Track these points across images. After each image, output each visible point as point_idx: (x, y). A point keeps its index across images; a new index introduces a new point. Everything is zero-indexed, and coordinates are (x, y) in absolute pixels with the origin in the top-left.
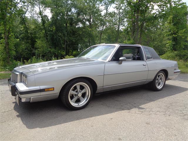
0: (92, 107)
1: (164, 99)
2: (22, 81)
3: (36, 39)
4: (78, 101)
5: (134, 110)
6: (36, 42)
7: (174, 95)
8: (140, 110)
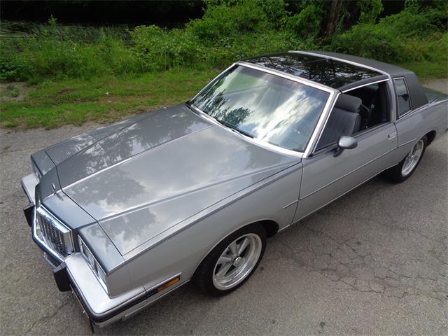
2: (82, 251)
4: (232, 269)
5: (363, 274)
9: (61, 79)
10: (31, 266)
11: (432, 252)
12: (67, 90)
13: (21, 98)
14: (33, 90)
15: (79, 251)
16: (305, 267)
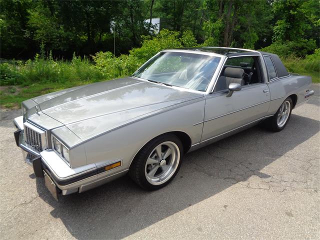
0: (182, 177)
1: (294, 150)
2: (53, 147)
3: (28, 9)
4: (160, 171)
5: (254, 180)
6: (29, 14)
7: (307, 139)
8: (264, 179)
9: (45, 83)
10: (16, 177)
11: (303, 167)
12: (48, 89)
13: (16, 94)
14: (25, 89)
15: (52, 148)
16: (212, 176)
